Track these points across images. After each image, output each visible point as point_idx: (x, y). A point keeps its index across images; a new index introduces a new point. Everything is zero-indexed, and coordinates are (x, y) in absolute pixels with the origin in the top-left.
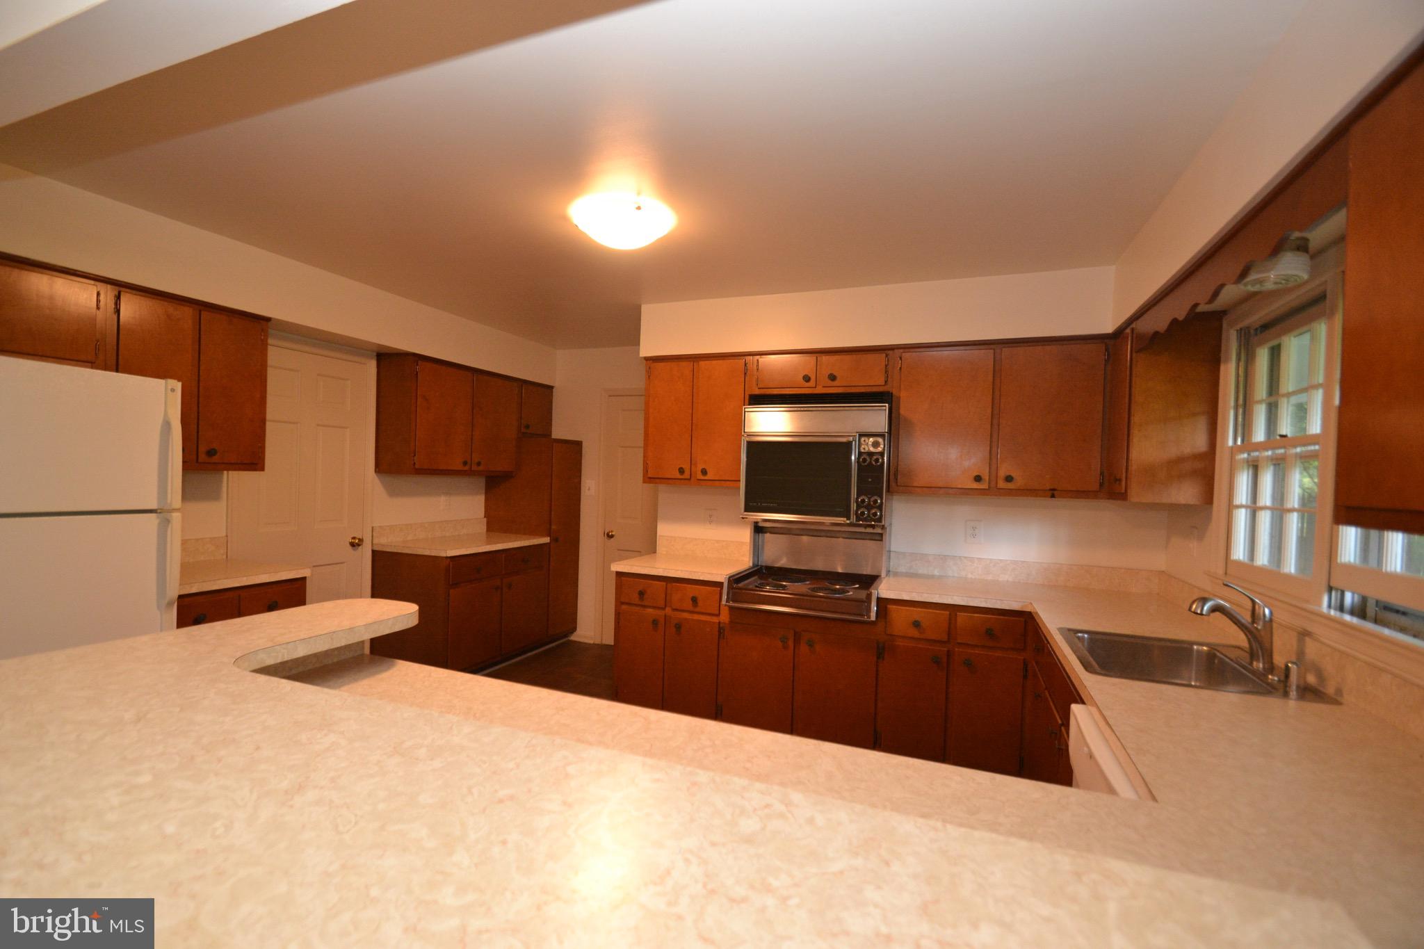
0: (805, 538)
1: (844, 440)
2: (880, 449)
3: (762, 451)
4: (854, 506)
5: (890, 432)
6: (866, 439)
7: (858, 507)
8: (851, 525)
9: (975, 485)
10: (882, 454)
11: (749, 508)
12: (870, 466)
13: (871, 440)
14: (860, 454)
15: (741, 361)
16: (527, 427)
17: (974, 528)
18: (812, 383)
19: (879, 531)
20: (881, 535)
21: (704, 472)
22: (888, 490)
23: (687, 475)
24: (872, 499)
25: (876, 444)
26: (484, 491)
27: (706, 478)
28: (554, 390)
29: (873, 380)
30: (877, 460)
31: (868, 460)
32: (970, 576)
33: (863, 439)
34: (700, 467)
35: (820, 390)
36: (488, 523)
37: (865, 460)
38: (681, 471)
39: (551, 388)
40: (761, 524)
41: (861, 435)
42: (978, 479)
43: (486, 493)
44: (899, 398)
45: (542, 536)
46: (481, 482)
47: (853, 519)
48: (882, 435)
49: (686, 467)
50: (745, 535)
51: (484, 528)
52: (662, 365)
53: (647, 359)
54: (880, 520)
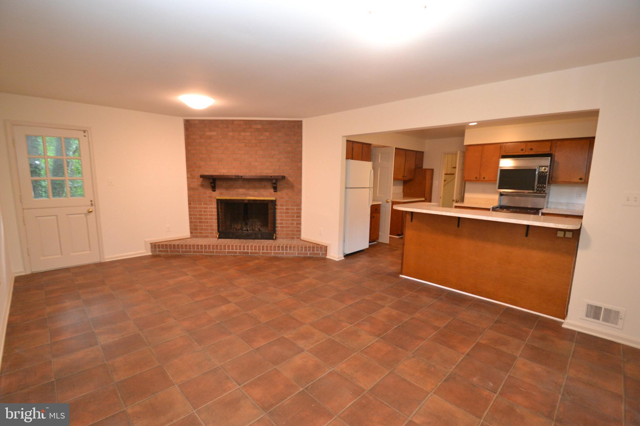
0: (517, 197)
1: (534, 168)
2: (546, 171)
3: (505, 173)
4: (536, 187)
5: (550, 166)
6: (542, 168)
7: (538, 187)
8: (534, 193)
9: (580, 181)
10: (547, 172)
11: (499, 188)
12: (542, 176)
13: (544, 168)
14: (539, 172)
15: (499, 145)
16: (417, 165)
17: (580, 194)
18: (524, 151)
19: (544, 195)
20: (545, 196)
21: (484, 178)
22: (548, 182)
23: (478, 179)
24: (542, 185)
25: (545, 169)
26: (403, 185)
27: (485, 180)
28: (424, 153)
29: (546, 150)
30: (545, 174)
31: (542, 174)
32: (577, 209)
33: (540, 168)
34: (483, 176)
35: (527, 153)
36: (404, 194)
37: (541, 174)
38: (476, 178)
39: (423, 152)
40: (502, 193)
41: (540, 167)
42: (581, 179)
43: (403, 186)
44: (554, 155)
45: (422, 197)
46: (402, 182)
47: (535, 191)
48: (547, 167)
49: (478, 177)
50: (497, 197)
51: (402, 196)
52: (471, 147)
53: (466, 146)
54: (545, 191)
